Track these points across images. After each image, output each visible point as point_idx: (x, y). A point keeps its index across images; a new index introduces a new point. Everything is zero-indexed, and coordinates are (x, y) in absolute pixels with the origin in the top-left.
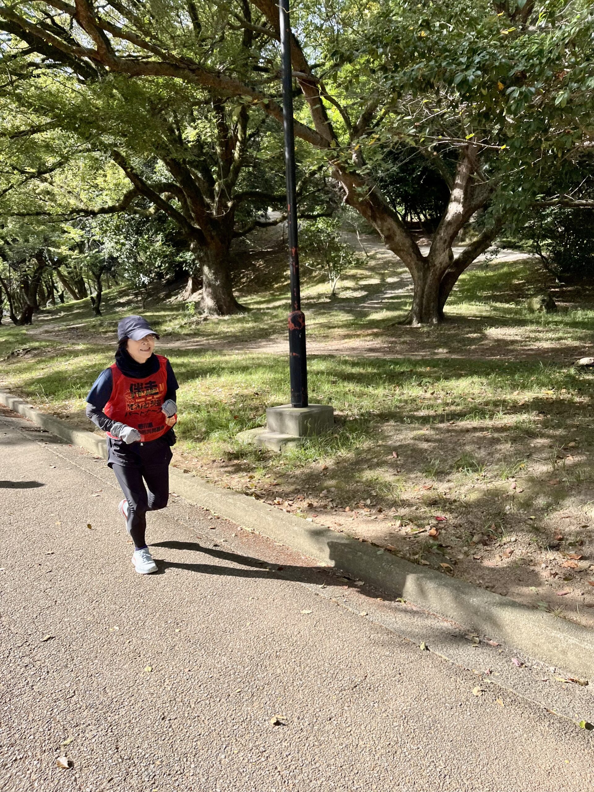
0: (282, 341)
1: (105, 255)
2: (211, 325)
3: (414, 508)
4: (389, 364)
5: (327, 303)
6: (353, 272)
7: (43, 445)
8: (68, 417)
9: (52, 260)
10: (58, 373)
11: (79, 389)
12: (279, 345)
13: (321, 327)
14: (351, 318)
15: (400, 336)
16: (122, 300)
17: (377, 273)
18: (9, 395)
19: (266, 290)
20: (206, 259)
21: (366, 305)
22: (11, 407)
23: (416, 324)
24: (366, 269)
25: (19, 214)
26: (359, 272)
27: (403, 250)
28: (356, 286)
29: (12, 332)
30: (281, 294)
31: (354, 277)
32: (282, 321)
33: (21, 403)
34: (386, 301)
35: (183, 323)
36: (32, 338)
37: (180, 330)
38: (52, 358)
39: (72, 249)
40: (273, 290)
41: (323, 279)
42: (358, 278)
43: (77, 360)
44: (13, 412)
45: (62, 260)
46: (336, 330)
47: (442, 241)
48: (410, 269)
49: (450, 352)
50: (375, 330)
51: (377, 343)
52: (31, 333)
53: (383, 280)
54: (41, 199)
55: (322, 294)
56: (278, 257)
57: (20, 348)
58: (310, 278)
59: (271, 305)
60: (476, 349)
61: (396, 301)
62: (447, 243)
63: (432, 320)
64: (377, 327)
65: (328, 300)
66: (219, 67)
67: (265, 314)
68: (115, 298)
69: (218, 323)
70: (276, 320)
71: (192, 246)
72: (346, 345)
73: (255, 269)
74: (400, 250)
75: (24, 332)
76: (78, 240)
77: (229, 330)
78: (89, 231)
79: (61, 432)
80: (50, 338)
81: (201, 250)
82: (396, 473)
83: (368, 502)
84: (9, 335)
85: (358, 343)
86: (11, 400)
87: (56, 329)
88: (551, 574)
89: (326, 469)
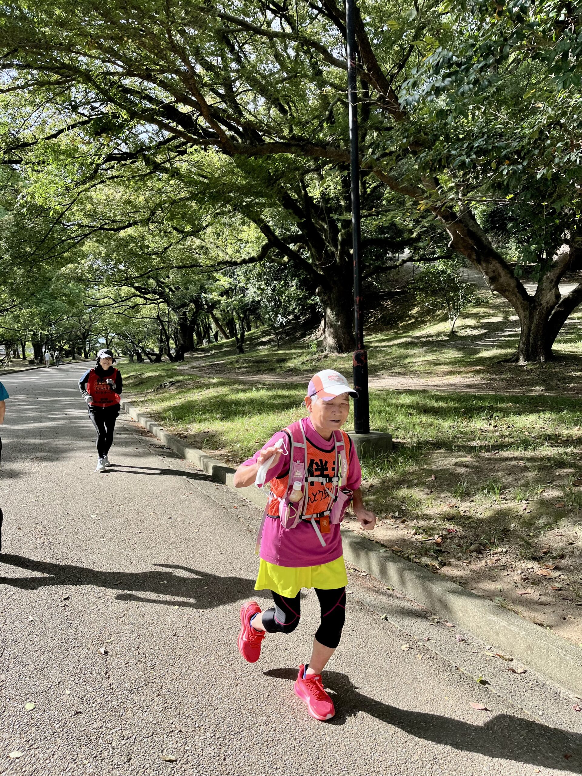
0: (387, 377)
1: (248, 299)
2: (329, 362)
3: (433, 521)
4: (472, 399)
5: (445, 340)
6: (476, 310)
7: (161, 458)
8: (186, 437)
9: (208, 305)
10: (189, 402)
11: (201, 415)
12: (383, 380)
13: (428, 364)
14: (460, 356)
15: (501, 373)
16: (264, 340)
17: (501, 311)
18: (149, 419)
19: (391, 329)
20: (329, 302)
21: (480, 343)
22: (148, 429)
23: (522, 362)
24: (491, 307)
25: (179, 268)
26: (481, 310)
27: (508, 291)
28: (477, 325)
29: (165, 367)
30: (404, 333)
31: (476, 316)
32: (393, 358)
33: (155, 425)
34: (503, 339)
35: (305, 360)
36: (180, 373)
37: (301, 366)
38: (190, 389)
39: (221, 295)
40: (398, 328)
41: (445, 319)
42: (481, 316)
43: (208, 391)
44: (148, 433)
45: (214, 305)
46: (442, 366)
47: (549, 281)
48: (516, 308)
49: (545, 390)
50: (478, 368)
51: (476, 380)
52: (181, 368)
53: (506, 318)
54: (197, 253)
55: (441, 333)
56: (406, 297)
57: (167, 381)
58: (433, 317)
59: (391, 343)
60: (574, 387)
61: (513, 339)
62: (553, 284)
63: (539, 359)
64: (482, 365)
65: (446, 338)
66: (330, 139)
67: (380, 351)
68: (259, 338)
69: (336, 360)
70: (388, 357)
71: (317, 290)
72: (446, 382)
73: (383, 308)
74: (506, 290)
75: (176, 367)
76: (227, 286)
77: (343, 366)
78: (236, 279)
79: (179, 449)
80: (193, 373)
81: (325, 294)
82: (429, 492)
83: (397, 514)
84: (163, 370)
85: (458, 379)
86: (149, 423)
87: (203, 365)
88: (522, 578)
89: (372, 486)
